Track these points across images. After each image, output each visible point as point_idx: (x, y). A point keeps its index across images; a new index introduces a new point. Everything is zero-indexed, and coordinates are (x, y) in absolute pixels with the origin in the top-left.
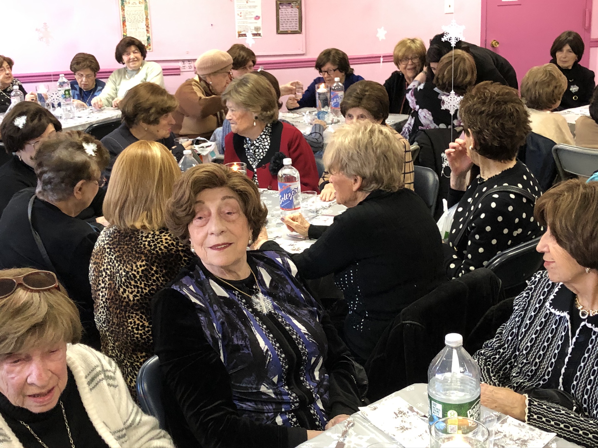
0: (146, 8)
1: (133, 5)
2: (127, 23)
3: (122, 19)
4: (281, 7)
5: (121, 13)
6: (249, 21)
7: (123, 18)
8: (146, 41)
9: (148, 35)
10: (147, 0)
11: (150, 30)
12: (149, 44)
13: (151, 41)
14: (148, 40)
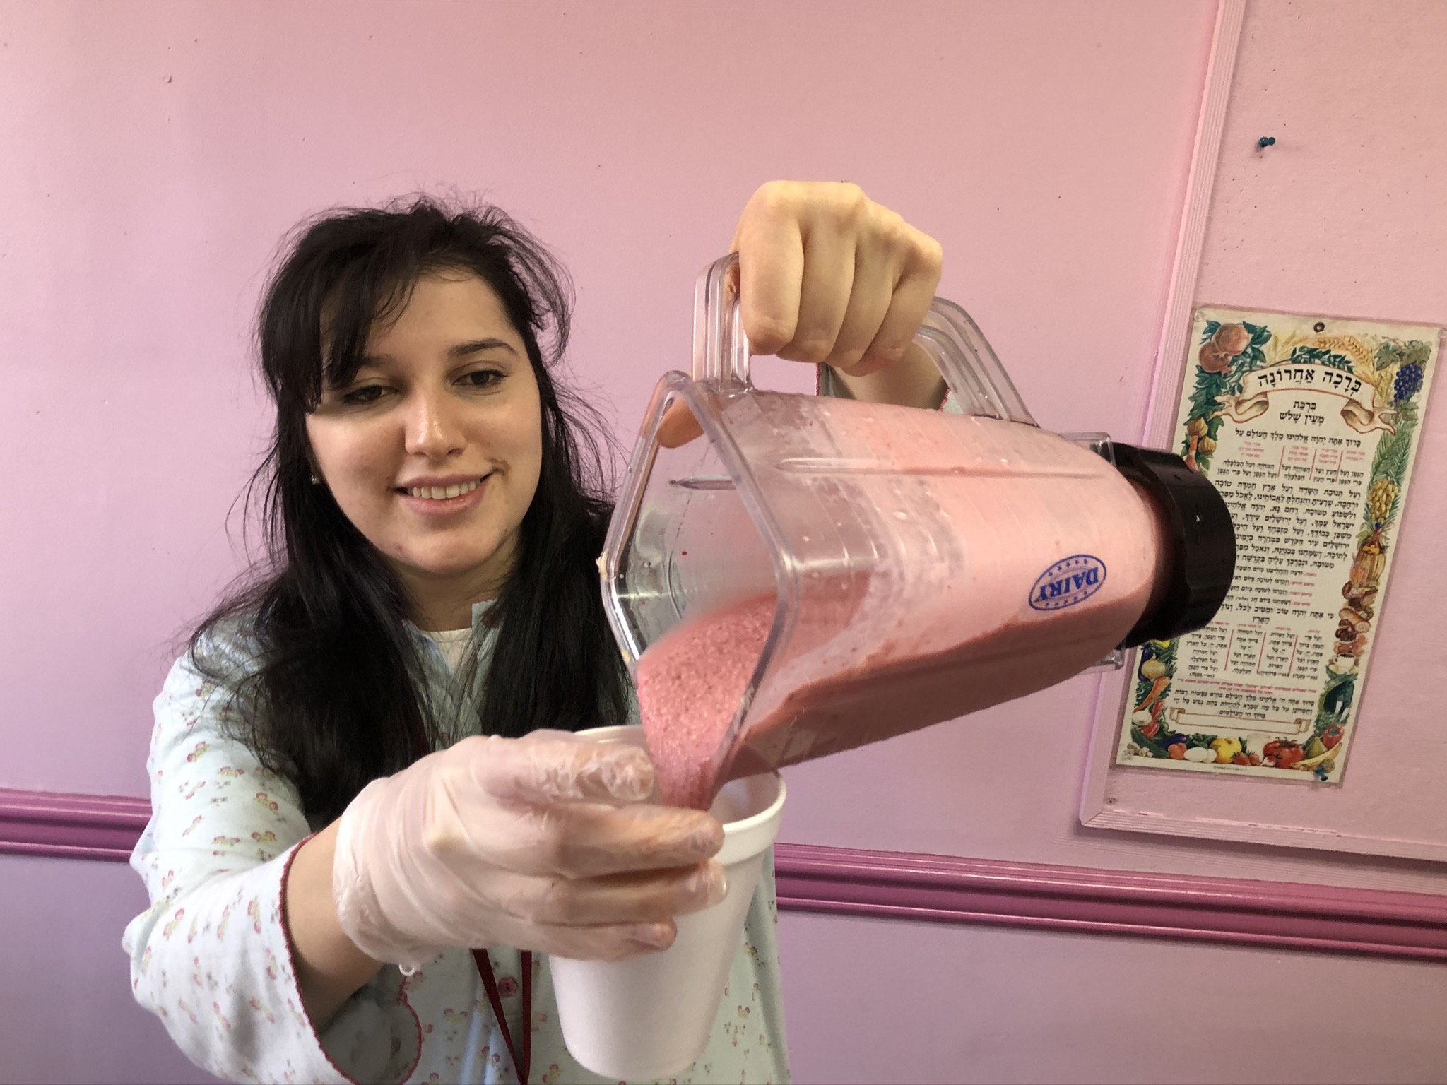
0: (1391, 458)
9: (1345, 665)
10: (1420, 399)
11: (1370, 636)
12: (1328, 734)
13: (1352, 710)
14: (1329, 701)
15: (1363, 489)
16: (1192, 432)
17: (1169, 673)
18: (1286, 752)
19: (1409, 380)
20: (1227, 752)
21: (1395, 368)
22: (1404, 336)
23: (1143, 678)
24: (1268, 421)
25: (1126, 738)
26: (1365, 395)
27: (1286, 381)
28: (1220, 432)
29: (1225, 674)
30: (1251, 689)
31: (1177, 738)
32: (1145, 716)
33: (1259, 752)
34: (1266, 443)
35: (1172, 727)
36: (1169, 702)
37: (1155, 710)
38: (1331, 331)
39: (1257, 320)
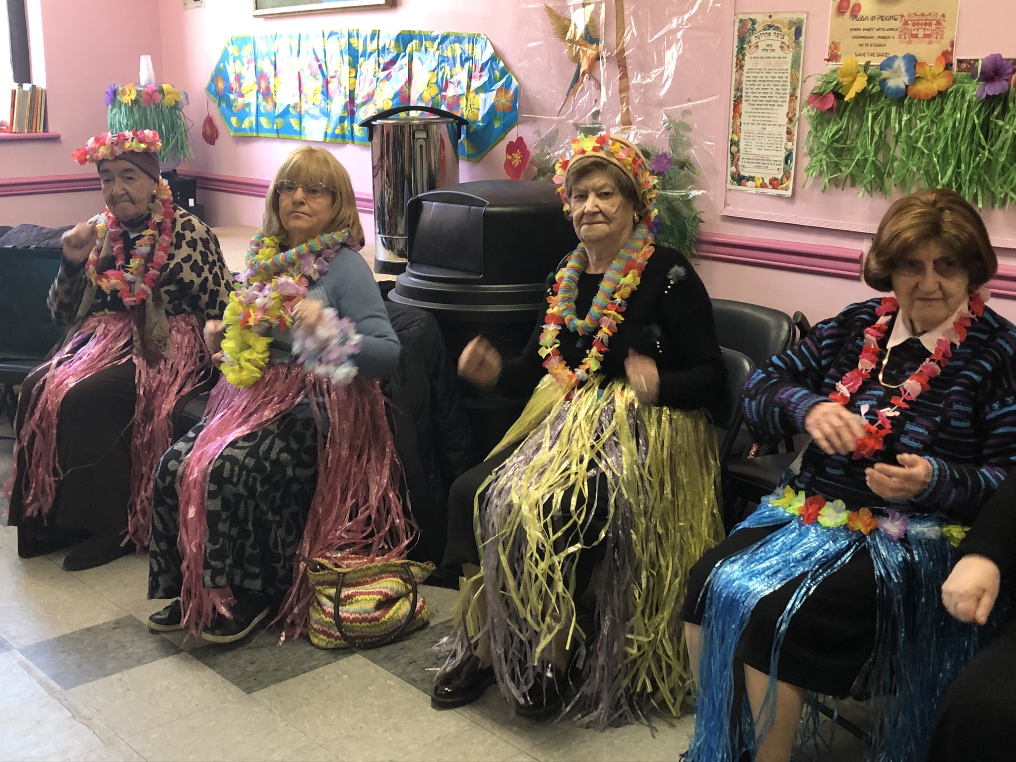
0: (796, 63)
1: (765, 54)
2: (745, 107)
3: (733, 92)
5: (734, 76)
7: (737, 89)
8: (782, 165)
9: (790, 144)
10: (802, 39)
11: (796, 133)
12: (788, 174)
13: (794, 164)
14: (786, 162)
15: (789, 75)
16: (737, 59)
17: (738, 151)
18: (775, 182)
19: (798, 33)
20: (759, 182)
21: (794, 29)
22: (795, 17)
23: (732, 154)
24: (759, 53)
25: (729, 178)
26: (786, 40)
27: (763, 38)
28: (746, 58)
29: (755, 151)
30: (763, 156)
31: (744, 177)
32: (733, 169)
33: (768, 183)
34: (759, 60)
35: (743, 173)
36: (740, 163)
37: (737, 167)
38: (775, 17)
39: (752, 17)
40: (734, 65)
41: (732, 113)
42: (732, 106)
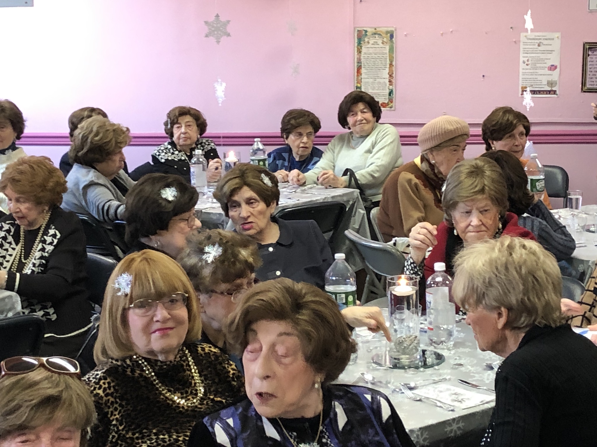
0: (391, 50)
1: (373, 46)
2: (363, 70)
3: (356, 64)
4: (590, 53)
5: (356, 56)
6: (540, 72)
7: (358, 63)
8: (387, 97)
9: (391, 87)
10: (394, 39)
11: (394, 81)
12: (391, 101)
13: (394, 96)
14: (390, 94)
15: (388, 55)
16: (358, 48)
18: (384, 105)
19: (392, 36)
21: (389, 35)
22: (390, 29)
24: (370, 45)
26: (385, 40)
27: (371, 39)
28: (363, 48)
30: (375, 93)
34: (370, 49)
38: (378, 29)
39: (365, 29)
40: (356, 51)
41: (356, 74)
42: (356, 71)
